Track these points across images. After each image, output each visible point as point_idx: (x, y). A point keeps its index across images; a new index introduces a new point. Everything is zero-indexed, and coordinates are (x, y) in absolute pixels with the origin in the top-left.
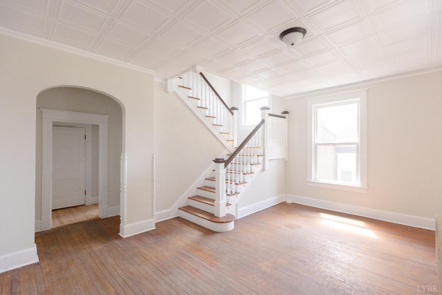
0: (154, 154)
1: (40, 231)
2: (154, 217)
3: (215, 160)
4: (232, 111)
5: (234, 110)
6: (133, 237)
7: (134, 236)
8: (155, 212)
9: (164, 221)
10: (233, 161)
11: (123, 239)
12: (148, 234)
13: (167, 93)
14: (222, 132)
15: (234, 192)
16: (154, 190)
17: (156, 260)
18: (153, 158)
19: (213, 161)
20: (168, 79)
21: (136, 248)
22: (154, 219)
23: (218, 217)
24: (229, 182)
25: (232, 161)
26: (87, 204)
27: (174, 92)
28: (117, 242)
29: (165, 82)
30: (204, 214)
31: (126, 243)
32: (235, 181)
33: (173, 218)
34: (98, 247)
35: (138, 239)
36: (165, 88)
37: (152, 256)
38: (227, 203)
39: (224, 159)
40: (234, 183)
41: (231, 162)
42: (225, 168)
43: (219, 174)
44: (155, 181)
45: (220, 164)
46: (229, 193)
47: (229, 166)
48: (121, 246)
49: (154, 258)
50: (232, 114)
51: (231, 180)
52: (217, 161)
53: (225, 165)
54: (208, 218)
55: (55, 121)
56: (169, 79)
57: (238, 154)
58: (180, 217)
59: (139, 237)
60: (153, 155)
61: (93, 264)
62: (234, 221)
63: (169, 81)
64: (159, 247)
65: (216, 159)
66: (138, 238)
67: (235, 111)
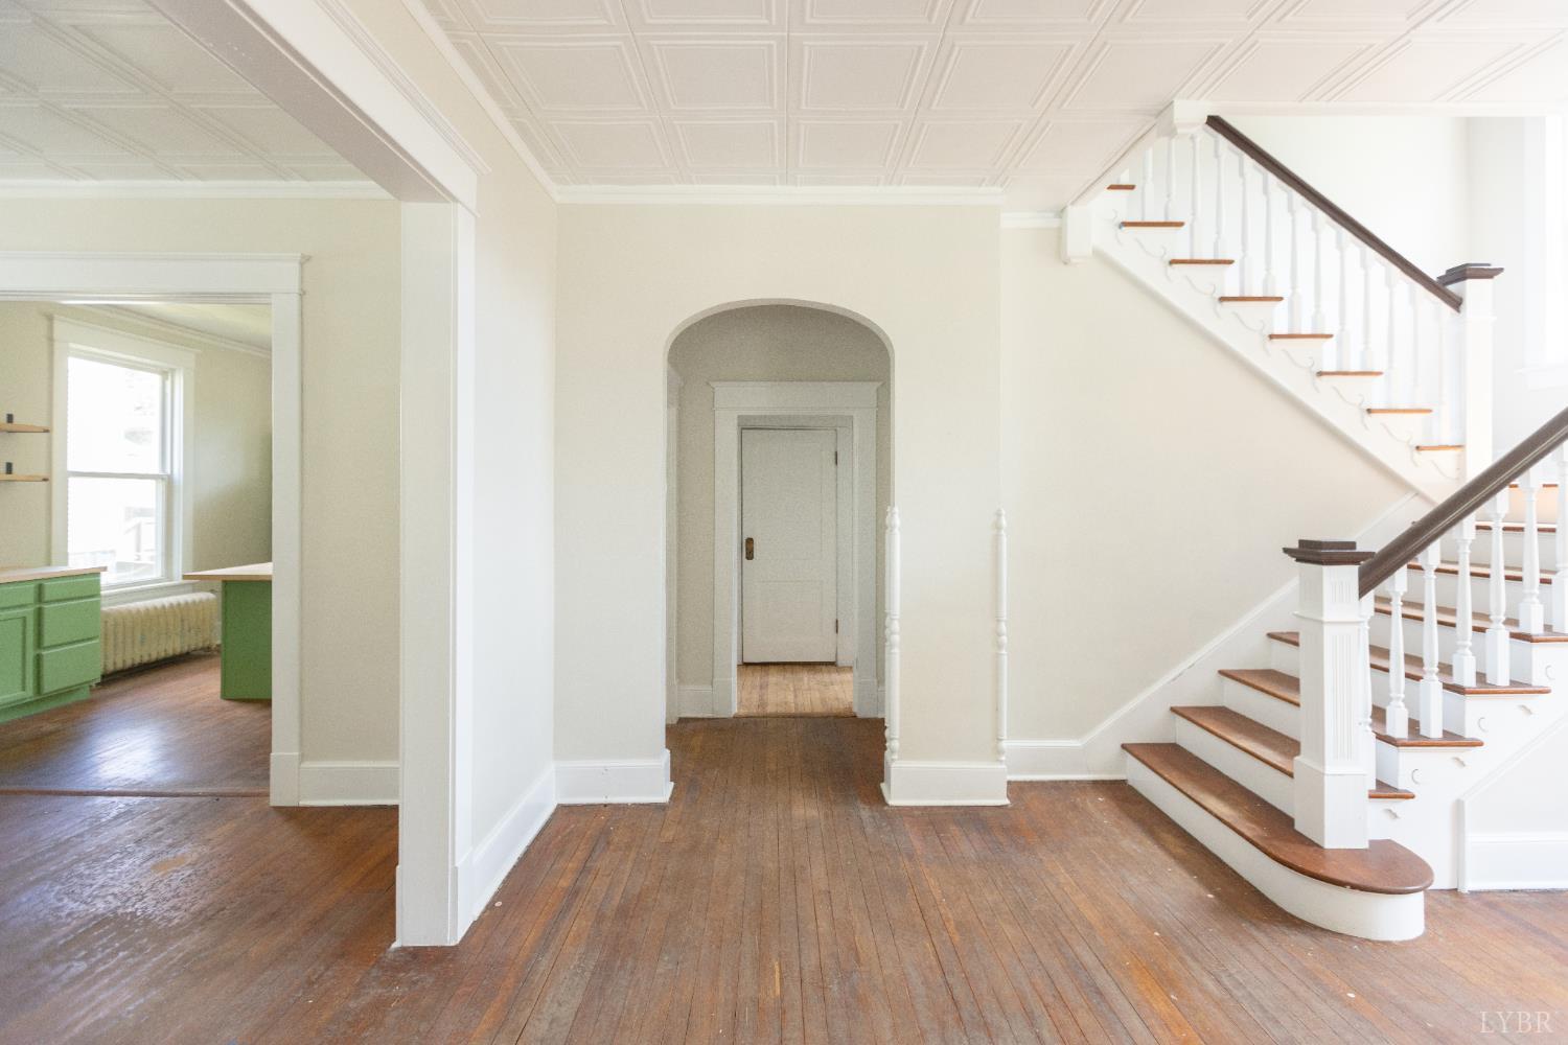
0: (1003, 512)
1: (710, 715)
2: (1003, 758)
3: (1296, 546)
4: (1452, 288)
5: (1469, 282)
6: (916, 813)
7: (926, 808)
8: (1005, 737)
9: (1055, 782)
10: (1432, 556)
11: (886, 808)
12: (971, 817)
13: (1066, 263)
14: (1373, 407)
15: (1434, 731)
16: (1004, 652)
17: (957, 938)
18: (998, 527)
19: (1286, 551)
20: (1069, 208)
21: (911, 857)
22: (1004, 766)
23: (1311, 843)
24: (1397, 665)
25: (1420, 556)
26: (840, 663)
27: (1100, 256)
28: (865, 812)
29: (1055, 223)
30: (1234, 805)
31: (889, 828)
32: (1445, 669)
33: (1095, 782)
34: (807, 810)
35: (931, 828)
36: (1055, 245)
37: (950, 916)
38: (1379, 784)
39: (1352, 545)
40: (1433, 683)
41: (1411, 563)
42: (1363, 592)
43: (1322, 622)
44: (1005, 618)
45: (1326, 569)
46: (1398, 727)
47: (1399, 582)
48: (869, 830)
49: (951, 926)
50: (1456, 303)
51: (1414, 660)
52: (1311, 553)
53: (1362, 575)
54: (1248, 834)
55: (744, 413)
56: (1072, 203)
57: (1470, 522)
58: (1130, 783)
59: (934, 820)
60: (999, 515)
61: (770, 865)
62: (1427, 896)
63: (1073, 212)
64: (993, 887)
65: (1302, 543)
66: (932, 823)
67: (1470, 289)
